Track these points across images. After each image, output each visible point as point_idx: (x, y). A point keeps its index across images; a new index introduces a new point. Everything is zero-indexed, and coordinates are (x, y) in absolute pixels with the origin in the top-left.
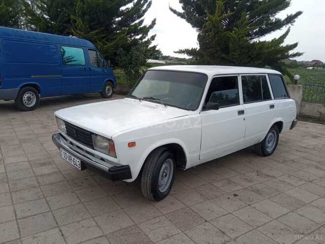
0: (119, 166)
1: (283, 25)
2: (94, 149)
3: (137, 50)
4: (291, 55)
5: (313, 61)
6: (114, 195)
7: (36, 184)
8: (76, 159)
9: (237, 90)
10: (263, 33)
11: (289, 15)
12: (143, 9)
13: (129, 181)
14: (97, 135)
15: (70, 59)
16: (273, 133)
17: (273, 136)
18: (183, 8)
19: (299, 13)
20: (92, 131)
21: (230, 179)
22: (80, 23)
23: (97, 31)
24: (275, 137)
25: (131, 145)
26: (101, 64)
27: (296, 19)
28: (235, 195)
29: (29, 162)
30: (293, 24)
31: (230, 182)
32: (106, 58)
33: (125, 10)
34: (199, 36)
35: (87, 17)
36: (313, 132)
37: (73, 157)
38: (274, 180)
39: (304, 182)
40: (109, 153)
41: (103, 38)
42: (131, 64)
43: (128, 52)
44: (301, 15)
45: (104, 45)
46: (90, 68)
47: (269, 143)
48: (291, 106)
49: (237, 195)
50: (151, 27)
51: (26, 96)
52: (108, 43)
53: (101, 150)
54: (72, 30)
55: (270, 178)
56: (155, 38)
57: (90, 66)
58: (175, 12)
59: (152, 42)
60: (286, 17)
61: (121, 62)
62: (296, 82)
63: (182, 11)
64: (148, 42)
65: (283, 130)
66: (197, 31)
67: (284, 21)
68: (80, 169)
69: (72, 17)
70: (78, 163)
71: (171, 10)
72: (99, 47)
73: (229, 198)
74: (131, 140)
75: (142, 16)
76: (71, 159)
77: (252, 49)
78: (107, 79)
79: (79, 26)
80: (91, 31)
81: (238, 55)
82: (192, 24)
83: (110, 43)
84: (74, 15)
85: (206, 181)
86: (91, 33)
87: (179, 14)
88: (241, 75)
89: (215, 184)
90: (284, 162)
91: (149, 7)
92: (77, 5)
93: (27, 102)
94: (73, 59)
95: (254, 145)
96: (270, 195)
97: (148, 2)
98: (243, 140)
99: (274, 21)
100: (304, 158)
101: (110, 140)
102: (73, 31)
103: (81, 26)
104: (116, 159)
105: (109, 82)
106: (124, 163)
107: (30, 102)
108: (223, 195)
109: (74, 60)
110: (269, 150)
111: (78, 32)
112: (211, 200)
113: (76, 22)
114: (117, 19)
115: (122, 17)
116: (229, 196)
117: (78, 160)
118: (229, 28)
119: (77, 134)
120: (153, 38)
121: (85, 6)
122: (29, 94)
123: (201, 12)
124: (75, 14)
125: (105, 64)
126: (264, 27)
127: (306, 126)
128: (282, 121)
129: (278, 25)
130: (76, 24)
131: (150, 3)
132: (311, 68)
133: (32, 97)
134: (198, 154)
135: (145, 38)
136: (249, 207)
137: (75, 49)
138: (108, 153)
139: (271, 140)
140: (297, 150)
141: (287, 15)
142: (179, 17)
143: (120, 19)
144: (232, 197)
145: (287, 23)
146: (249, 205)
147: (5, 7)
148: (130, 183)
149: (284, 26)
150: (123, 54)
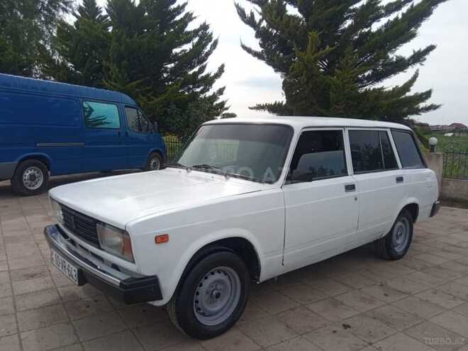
0: (139, 277)
1: (409, 65)
2: (100, 248)
3: (197, 107)
4: (422, 109)
5: (453, 125)
6: (137, 328)
7: (11, 309)
8: (71, 266)
9: (341, 151)
10: (378, 77)
11: (416, 50)
12: (206, 51)
13: (158, 303)
14: (104, 224)
15: (99, 121)
16: (403, 222)
17: (404, 226)
18: (261, 45)
19: (431, 48)
20: (96, 218)
21: (337, 298)
22: (115, 71)
23: (139, 81)
24: (406, 227)
25: (162, 239)
26: (144, 128)
27: (426, 57)
28: (346, 326)
29: (9, 272)
30: (423, 63)
31: (336, 304)
32: (152, 120)
33: (180, 53)
34: (285, 83)
35: (124, 62)
36: (465, 222)
37: (67, 263)
38: (409, 298)
39: (461, 302)
40: (123, 253)
41: (148, 91)
42: (188, 126)
43: (184, 110)
44: (434, 50)
45: (149, 101)
46: (127, 133)
47: (397, 239)
48: (429, 180)
49: (349, 327)
50: (218, 75)
51: (27, 174)
52: (154, 98)
53: (111, 250)
54: (104, 81)
55: (403, 296)
56: (224, 92)
57: (128, 131)
58: (249, 50)
59: (220, 97)
60: (412, 54)
61: (174, 124)
62: (432, 148)
63: (259, 49)
64: (214, 97)
65: (419, 218)
66: (282, 77)
67: (409, 60)
68: (77, 283)
69: (104, 62)
70: (74, 273)
71: (244, 47)
72: (141, 104)
73: (335, 332)
74: (161, 231)
75: (204, 60)
76: (65, 267)
77: (364, 99)
78: (152, 150)
79: (114, 76)
80: (131, 81)
81: (344, 109)
82: (274, 67)
83: (157, 97)
84: (106, 60)
85: (297, 302)
86: (130, 84)
87: (256, 54)
88: (348, 129)
89: (312, 307)
90: (424, 269)
91: (214, 49)
92: (112, 47)
93: (29, 182)
94: (104, 121)
95: (374, 241)
96: (405, 325)
97: (213, 42)
98: (355, 232)
99: (394, 60)
100: (455, 261)
101: (123, 232)
102: (106, 83)
103: (116, 76)
104: (133, 265)
105: (156, 154)
106: (147, 272)
107: (33, 183)
108: (325, 325)
109: (105, 123)
110: (399, 250)
111: (112, 83)
112: (305, 336)
113: (109, 69)
114: (169, 66)
115: (176, 62)
116: (334, 329)
117: (74, 268)
118: (329, 71)
119: (76, 223)
120: (221, 91)
121: (123, 47)
122: (33, 171)
123: (287, 50)
124: (108, 59)
125: (150, 127)
126: (380, 68)
127: (453, 213)
128: (417, 202)
129: (401, 65)
130: (110, 72)
131: (216, 43)
132: (450, 134)
133: (37, 175)
134: (282, 255)
135: (208, 90)
136: (370, 347)
137: (105, 105)
138: (120, 254)
139: (401, 234)
140: (443, 250)
141: (414, 51)
142: (256, 58)
143: (173, 65)
144: (340, 329)
145: (414, 63)
146: (370, 344)
147: (13, 52)
148: (160, 307)
149: (410, 67)
150: (176, 113)
